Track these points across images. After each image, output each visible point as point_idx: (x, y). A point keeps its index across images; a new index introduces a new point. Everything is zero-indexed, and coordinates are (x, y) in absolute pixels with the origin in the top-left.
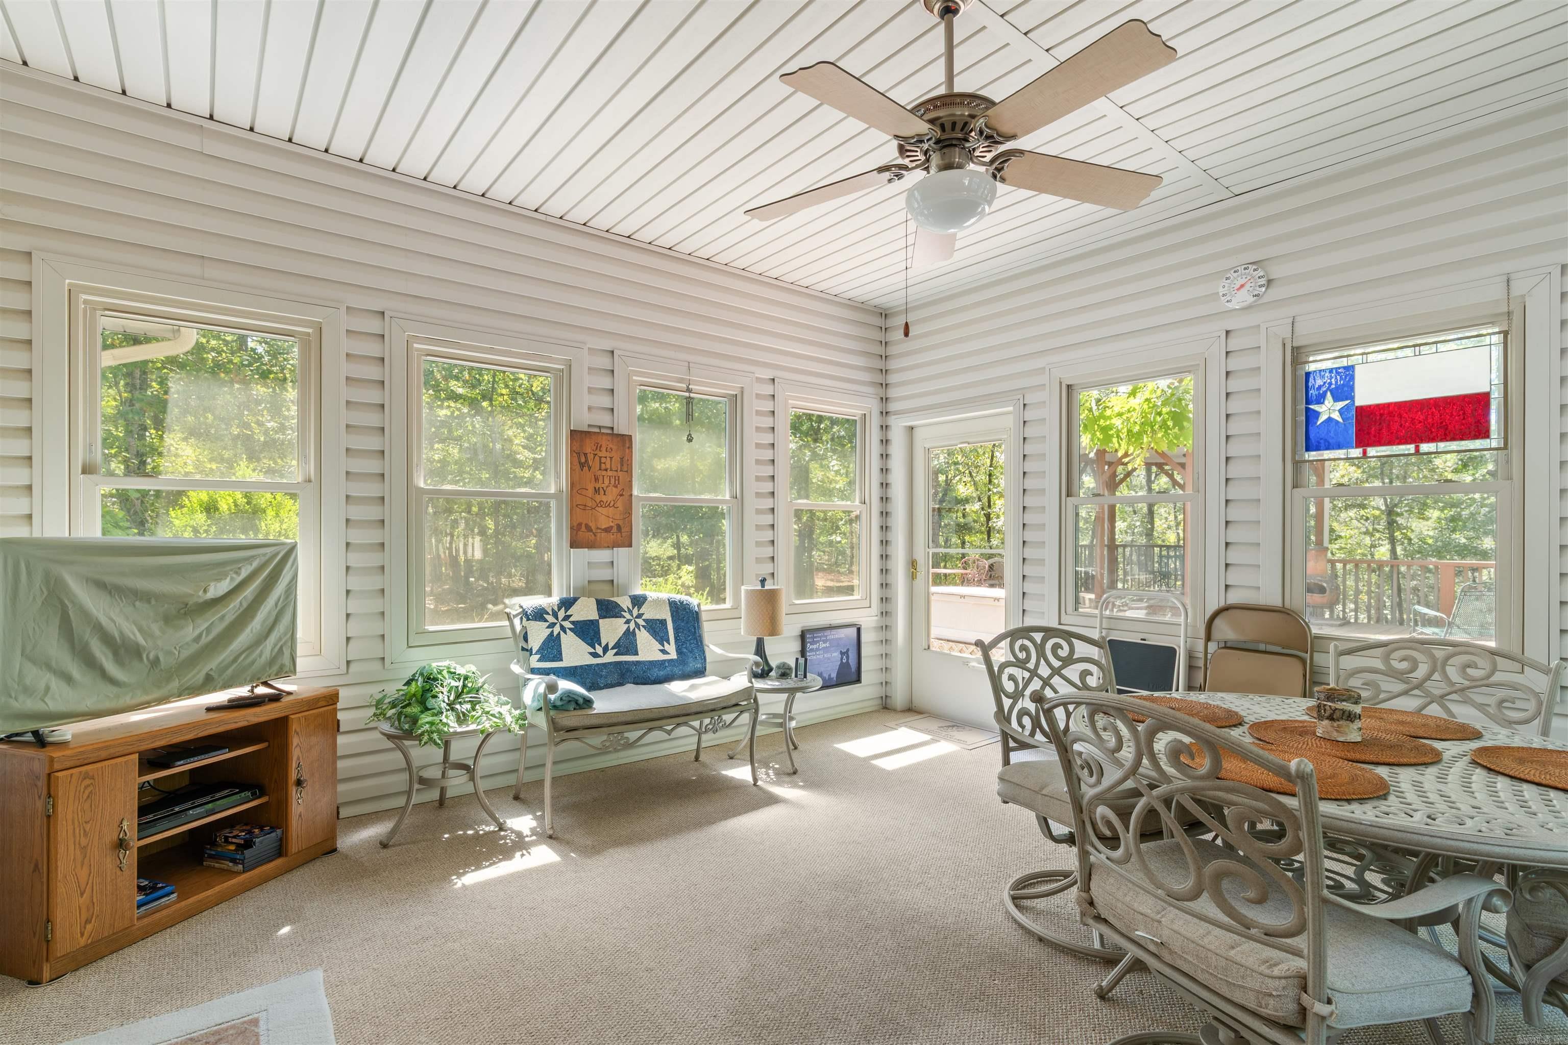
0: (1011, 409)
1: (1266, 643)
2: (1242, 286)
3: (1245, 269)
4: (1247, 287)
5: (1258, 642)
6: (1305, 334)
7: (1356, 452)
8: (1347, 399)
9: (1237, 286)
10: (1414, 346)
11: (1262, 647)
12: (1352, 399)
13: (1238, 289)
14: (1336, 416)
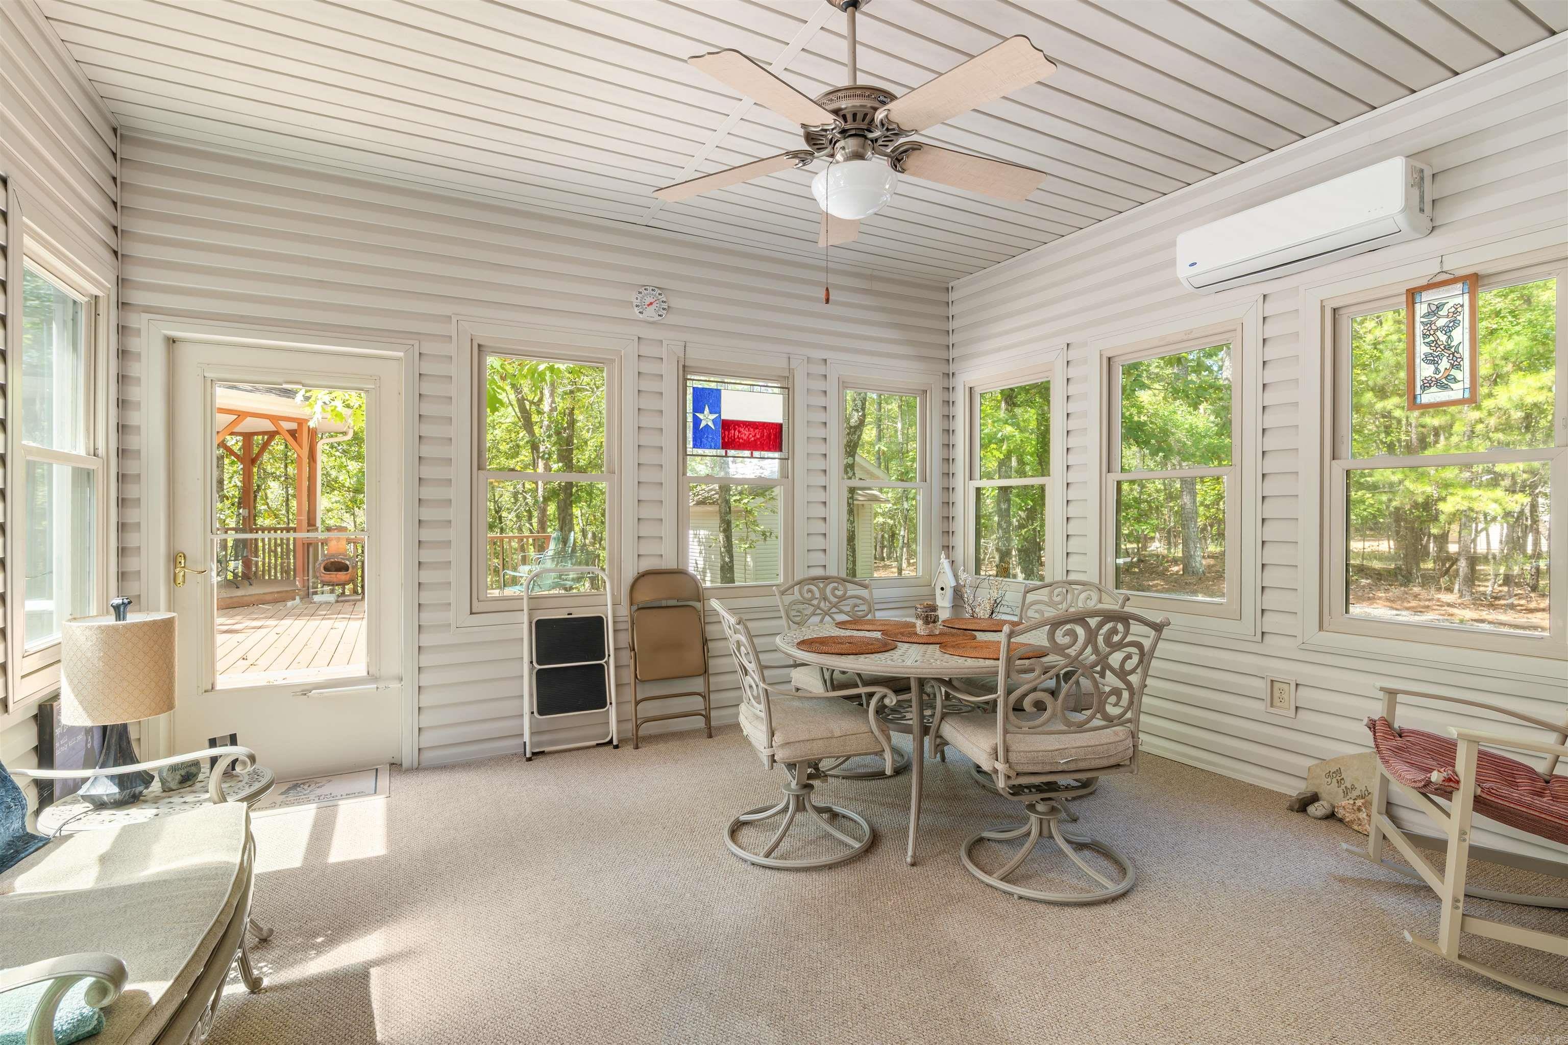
0: (401, 354)
1: (667, 599)
2: (651, 304)
3: (653, 290)
4: (655, 305)
5: (661, 600)
6: (695, 355)
7: (723, 452)
8: (716, 413)
9: (647, 302)
10: (751, 385)
11: (664, 603)
12: (720, 413)
13: (648, 305)
14: (711, 424)
